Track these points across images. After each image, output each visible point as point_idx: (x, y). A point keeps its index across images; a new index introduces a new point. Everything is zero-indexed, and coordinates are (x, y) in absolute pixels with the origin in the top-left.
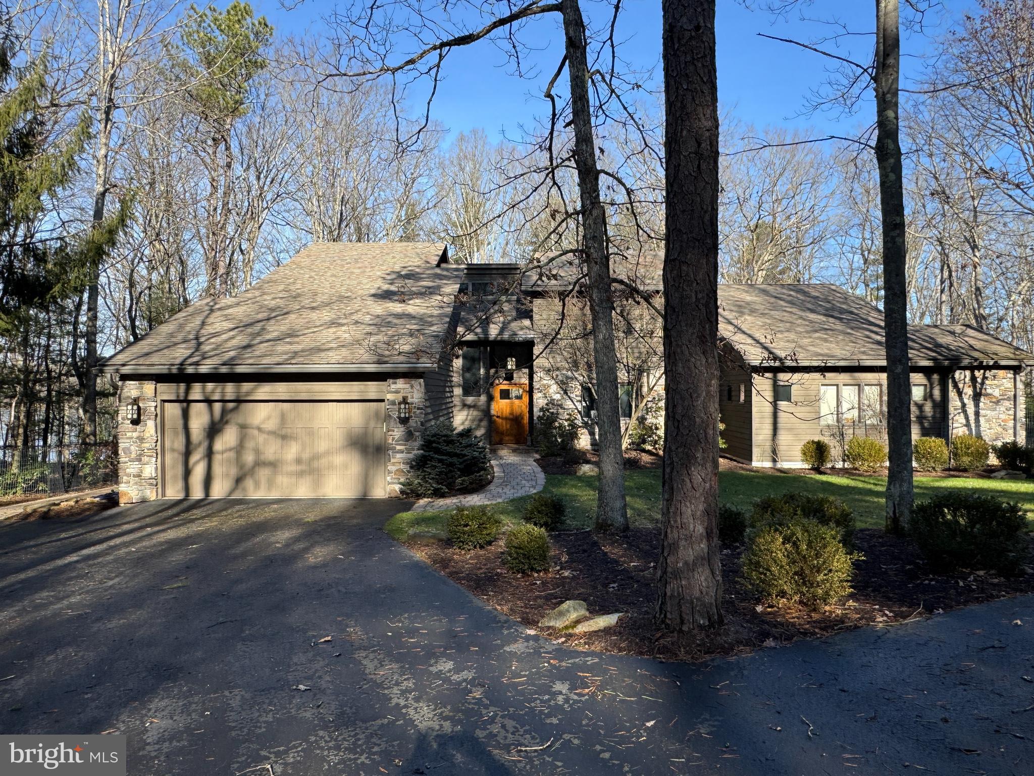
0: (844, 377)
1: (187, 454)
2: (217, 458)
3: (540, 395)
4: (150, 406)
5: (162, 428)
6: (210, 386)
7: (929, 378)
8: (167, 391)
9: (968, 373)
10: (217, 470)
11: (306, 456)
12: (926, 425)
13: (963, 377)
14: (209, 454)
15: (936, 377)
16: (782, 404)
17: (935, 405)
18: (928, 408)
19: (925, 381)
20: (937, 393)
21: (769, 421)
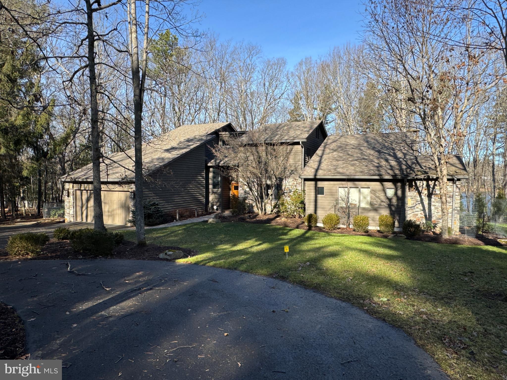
0: (350, 184)
1: (82, 207)
2: (89, 209)
3: (241, 189)
4: (71, 191)
5: (75, 199)
6: (86, 185)
7: (395, 185)
8: (76, 186)
9: (425, 183)
10: (89, 213)
11: (110, 210)
12: (393, 209)
13: (421, 184)
14: (87, 208)
15: (399, 184)
16: (319, 196)
17: (398, 199)
18: (394, 201)
19: (393, 186)
20: (399, 193)
21: (312, 204)
